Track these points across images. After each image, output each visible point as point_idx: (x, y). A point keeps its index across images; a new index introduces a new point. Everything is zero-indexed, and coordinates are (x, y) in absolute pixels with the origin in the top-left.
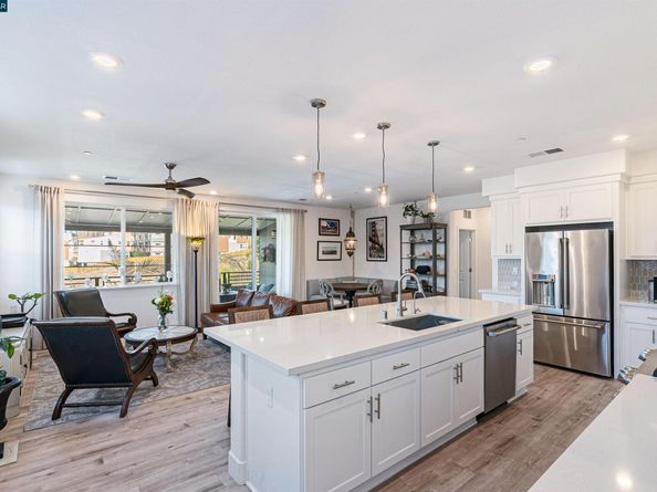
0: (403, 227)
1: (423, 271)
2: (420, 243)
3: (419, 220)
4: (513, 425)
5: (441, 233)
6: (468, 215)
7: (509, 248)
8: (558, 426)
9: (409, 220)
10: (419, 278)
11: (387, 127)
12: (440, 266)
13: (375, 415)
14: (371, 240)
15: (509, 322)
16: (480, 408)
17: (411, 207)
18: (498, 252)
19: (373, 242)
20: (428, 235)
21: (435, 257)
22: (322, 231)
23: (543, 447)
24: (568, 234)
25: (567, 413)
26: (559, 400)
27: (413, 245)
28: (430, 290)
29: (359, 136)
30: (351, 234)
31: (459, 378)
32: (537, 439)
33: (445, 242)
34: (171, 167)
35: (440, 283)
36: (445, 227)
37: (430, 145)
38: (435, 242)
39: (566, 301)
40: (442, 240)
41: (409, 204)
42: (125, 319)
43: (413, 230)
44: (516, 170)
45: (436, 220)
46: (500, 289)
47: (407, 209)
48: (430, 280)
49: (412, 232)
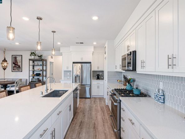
0: (30, 60)
1: (38, 75)
2: (36, 65)
5: (45, 62)
6: (52, 57)
7: (67, 68)
8: (88, 114)
9: (33, 57)
10: (36, 77)
11: (41, 19)
12: (44, 73)
14: (14, 63)
17: (33, 53)
18: (64, 69)
19: (15, 64)
21: (43, 70)
23: (89, 121)
25: (88, 109)
26: (85, 107)
27: (33, 66)
30: (4, 61)
32: (86, 119)
33: (46, 65)
37: (53, 32)
38: (43, 65)
40: (45, 65)
41: (33, 52)
43: (34, 61)
44: (71, 46)
45: (43, 58)
46: (64, 79)
47: (31, 53)
48: (41, 78)
49: (33, 62)
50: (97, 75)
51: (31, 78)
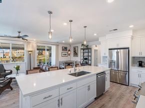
0: (81, 49)
1: (86, 59)
3: (85, 47)
4: (104, 100)
5: (90, 50)
6: (96, 46)
7: (105, 54)
8: (115, 100)
9: (83, 47)
10: (85, 61)
11: (72, 21)
12: (90, 58)
13: (60, 104)
15: (103, 73)
16: (95, 96)
18: (102, 55)
19: (75, 52)
20: (87, 51)
21: (88, 56)
22: (63, 50)
24: (119, 50)
26: (116, 92)
27: (84, 53)
28: (87, 64)
29: (65, 24)
30: (69, 50)
31: (89, 89)
33: (91, 52)
34: (19, 32)
35: (90, 62)
36: (91, 49)
37: (84, 27)
38: (88, 52)
39: (118, 67)
42: (9, 71)
45: (89, 47)
47: (82, 45)
48: (87, 61)
49: (84, 50)
50: (139, 62)
51: (82, 61)
